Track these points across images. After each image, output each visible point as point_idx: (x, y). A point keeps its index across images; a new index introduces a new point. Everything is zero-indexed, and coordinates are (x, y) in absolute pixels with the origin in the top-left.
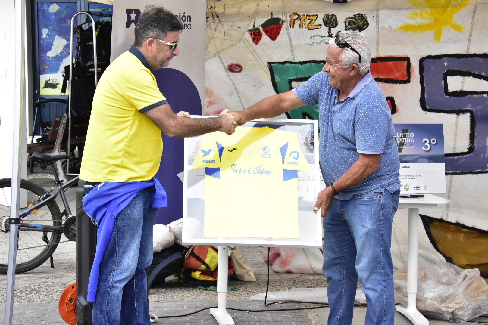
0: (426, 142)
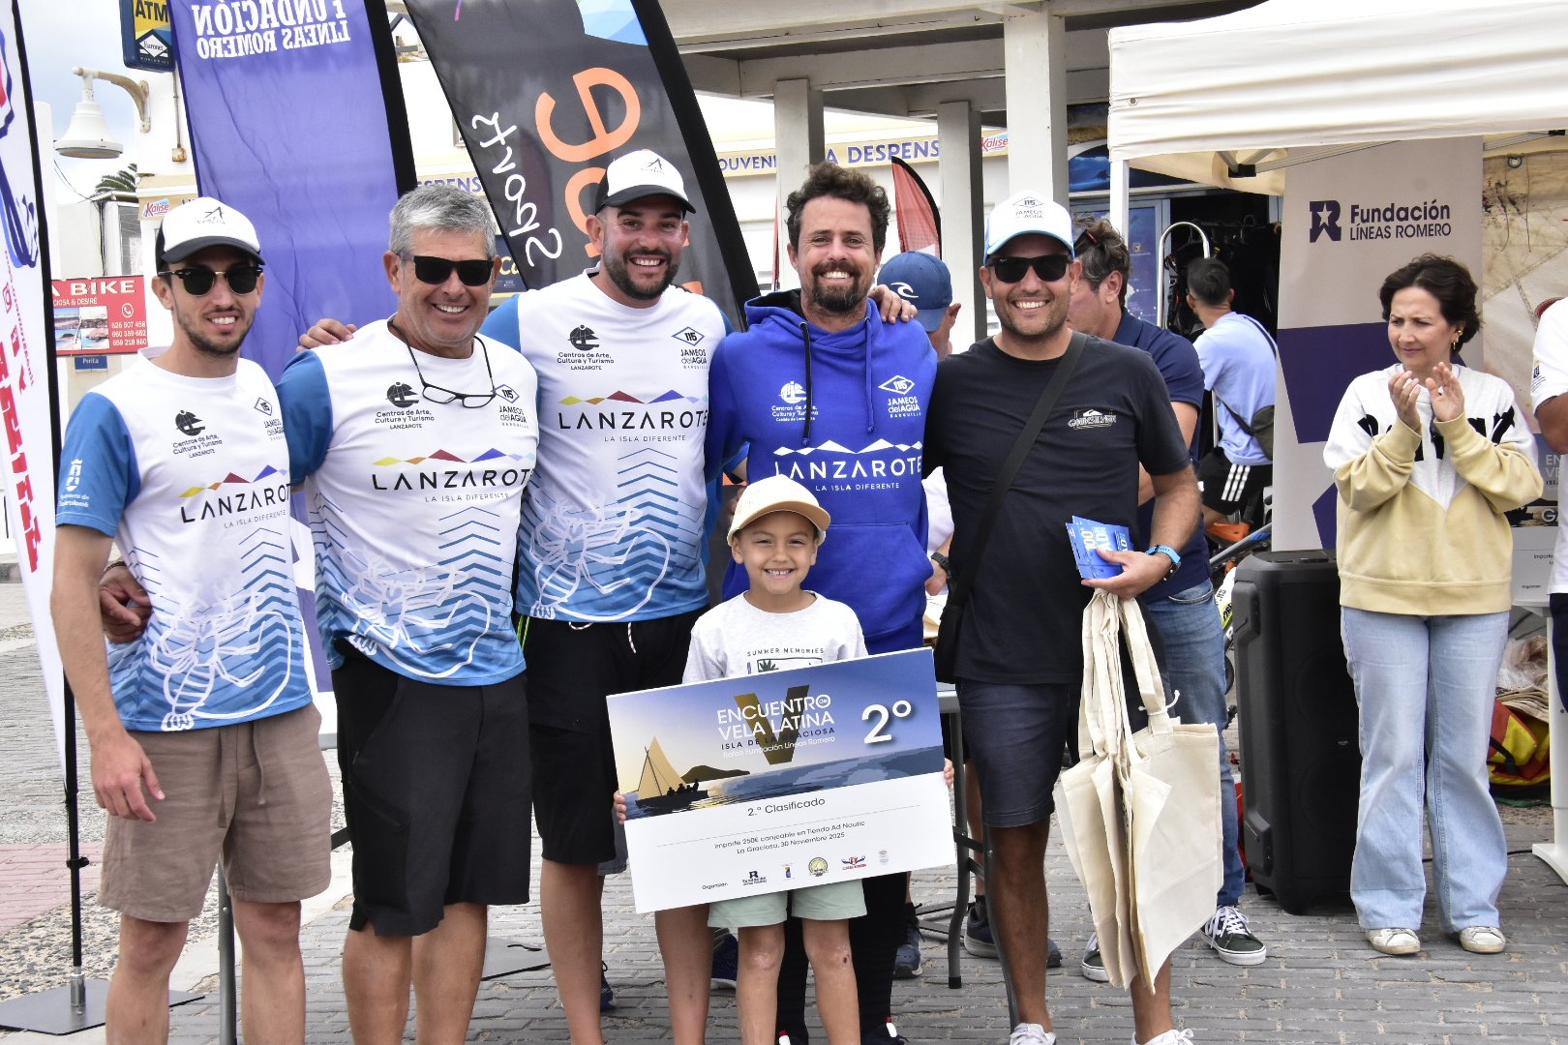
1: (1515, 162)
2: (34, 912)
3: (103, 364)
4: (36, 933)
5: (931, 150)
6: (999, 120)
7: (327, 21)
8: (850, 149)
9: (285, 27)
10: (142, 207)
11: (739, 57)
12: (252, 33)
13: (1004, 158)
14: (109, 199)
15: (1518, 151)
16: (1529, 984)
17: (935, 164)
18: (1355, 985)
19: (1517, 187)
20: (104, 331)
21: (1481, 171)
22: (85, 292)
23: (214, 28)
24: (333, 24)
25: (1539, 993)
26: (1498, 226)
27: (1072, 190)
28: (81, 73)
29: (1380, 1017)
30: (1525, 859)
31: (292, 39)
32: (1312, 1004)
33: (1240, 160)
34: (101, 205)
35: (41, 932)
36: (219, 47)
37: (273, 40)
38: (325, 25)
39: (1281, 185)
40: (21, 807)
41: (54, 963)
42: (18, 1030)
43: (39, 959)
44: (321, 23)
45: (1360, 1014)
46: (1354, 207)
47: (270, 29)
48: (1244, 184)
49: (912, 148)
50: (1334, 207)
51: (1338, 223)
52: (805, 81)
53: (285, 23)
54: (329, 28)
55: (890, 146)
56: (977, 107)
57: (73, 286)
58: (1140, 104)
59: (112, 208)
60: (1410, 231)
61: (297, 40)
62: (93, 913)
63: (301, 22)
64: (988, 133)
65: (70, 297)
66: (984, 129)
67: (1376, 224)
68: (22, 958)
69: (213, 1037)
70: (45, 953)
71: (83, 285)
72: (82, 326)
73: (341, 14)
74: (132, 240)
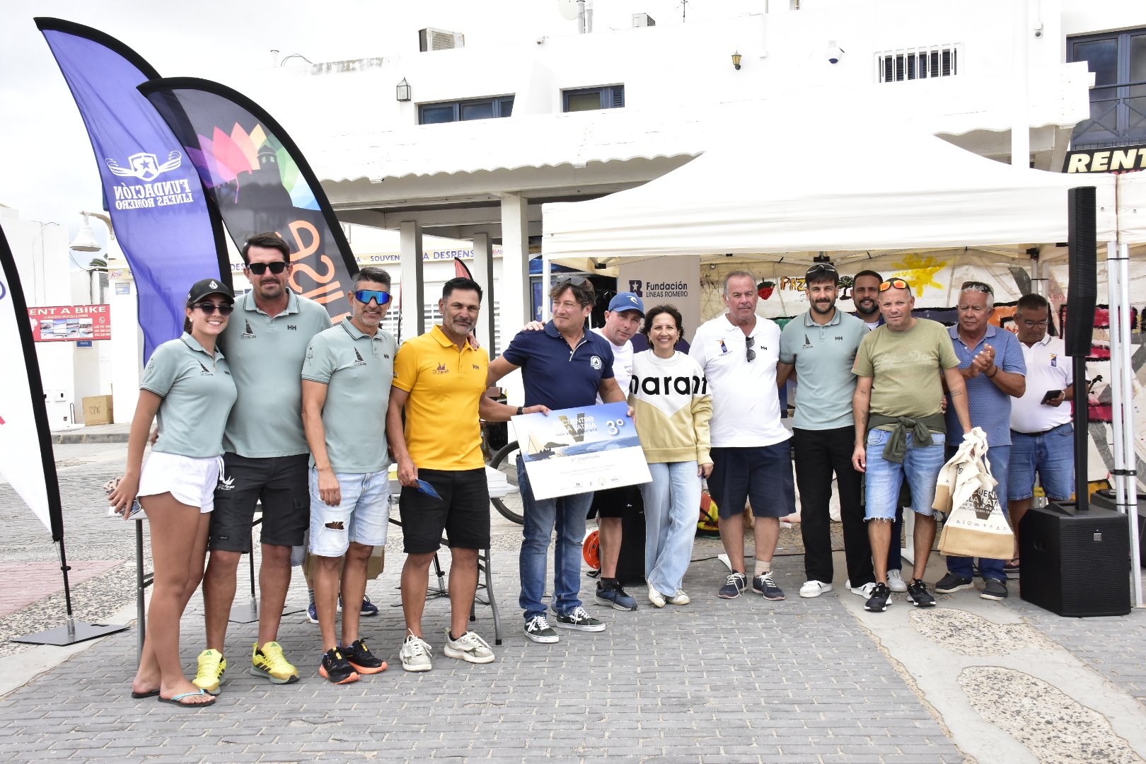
0: (610, 424)
1: (713, 267)
2: (52, 592)
3: (90, 345)
4: (52, 601)
5: (470, 254)
6: (499, 242)
7: (181, 193)
8: (435, 253)
9: (158, 196)
10: (109, 273)
11: (385, 211)
12: (141, 199)
13: (501, 258)
14: (95, 270)
15: (714, 262)
16: (713, 613)
17: (472, 260)
18: (642, 615)
19: (714, 277)
20: (90, 329)
21: (699, 269)
22: (82, 312)
23: (124, 196)
24: (184, 195)
25: (718, 616)
26: (706, 293)
27: (531, 273)
28: (83, 213)
29: (653, 628)
30: (715, 561)
31: (162, 201)
32: (625, 624)
33: (600, 261)
34: (91, 272)
35: (55, 601)
36: (127, 204)
37: (152, 202)
38: (180, 196)
39: (617, 273)
40: (46, 545)
41: (61, 614)
42: (43, 644)
43: (53, 613)
44: (178, 194)
45: (645, 627)
46: (648, 283)
47: (151, 197)
48: (602, 272)
49: (462, 253)
50: (639, 283)
51: (641, 290)
52: (414, 223)
53: (158, 194)
54: (182, 197)
55: (452, 252)
56: (490, 236)
57: (77, 309)
58: (555, 236)
59: (96, 275)
60: (670, 294)
61: (165, 202)
62: (79, 592)
63: (167, 193)
64: (495, 247)
65: (75, 314)
66: (493, 245)
67: (657, 291)
68: (45, 612)
69: (134, 647)
70: (56, 610)
71: (81, 309)
72: (80, 327)
73: (188, 190)
74: (105, 289)
